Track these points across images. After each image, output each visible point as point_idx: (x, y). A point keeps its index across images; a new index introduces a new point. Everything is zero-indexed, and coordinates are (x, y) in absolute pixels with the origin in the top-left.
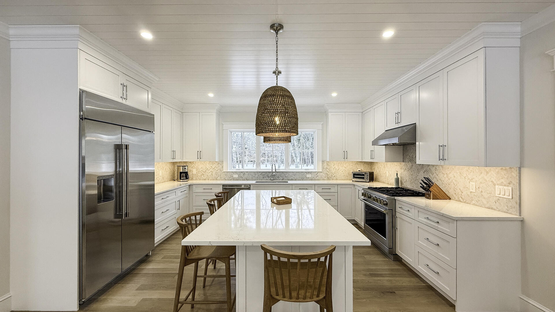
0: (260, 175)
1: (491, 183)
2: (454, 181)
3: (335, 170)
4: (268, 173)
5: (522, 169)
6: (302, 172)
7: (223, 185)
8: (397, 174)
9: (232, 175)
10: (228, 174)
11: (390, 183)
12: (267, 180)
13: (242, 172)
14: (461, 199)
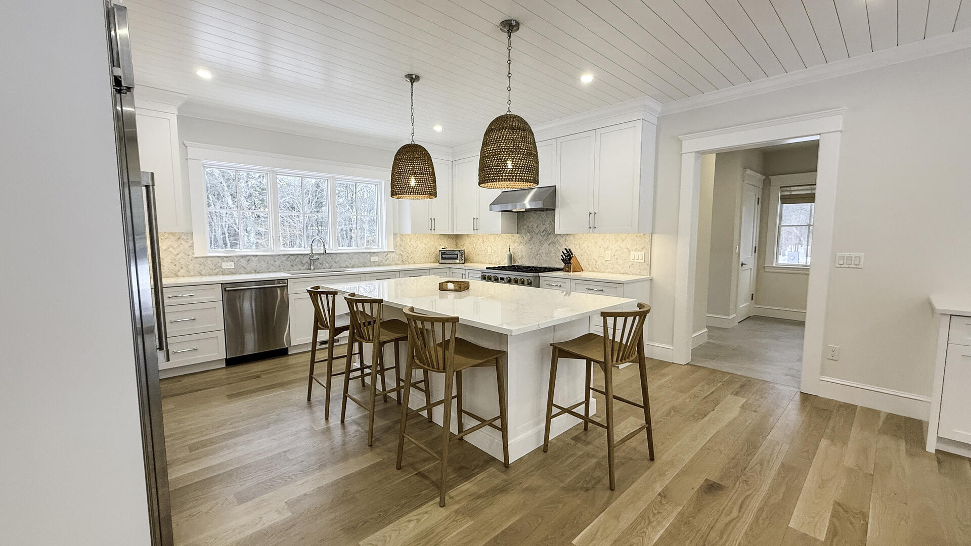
0: (286, 260)
1: (626, 250)
2: (587, 251)
3: (412, 249)
4: (302, 257)
5: (653, 235)
6: (364, 253)
7: (222, 284)
8: (510, 249)
9: (219, 265)
10: (209, 261)
11: (494, 262)
12: (300, 269)
13: (242, 257)
14: (595, 269)
